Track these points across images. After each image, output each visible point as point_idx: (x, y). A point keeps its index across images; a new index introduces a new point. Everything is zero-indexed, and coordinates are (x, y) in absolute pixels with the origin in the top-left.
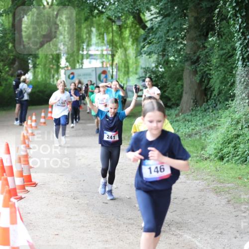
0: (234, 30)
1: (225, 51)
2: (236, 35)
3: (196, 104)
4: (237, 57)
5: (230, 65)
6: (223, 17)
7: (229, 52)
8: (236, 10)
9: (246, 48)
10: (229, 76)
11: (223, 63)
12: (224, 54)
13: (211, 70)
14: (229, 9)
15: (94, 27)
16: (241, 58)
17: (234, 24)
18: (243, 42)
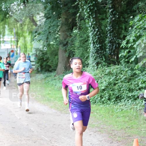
0: (88, 25)
1: (83, 38)
2: (89, 28)
3: (66, 69)
4: (90, 42)
5: (86, 46)
6: (82, 18)
7: (85, 39)
8: (89, 14)
9: (95, 36)
10: (85, 53)
11: (82, 45)
12: (82, 40)
13: (75, 49)
14: (86, 14)
15: (6, 25)
16: (92, 42)
17: (89, 22)
18: (94, 32)
